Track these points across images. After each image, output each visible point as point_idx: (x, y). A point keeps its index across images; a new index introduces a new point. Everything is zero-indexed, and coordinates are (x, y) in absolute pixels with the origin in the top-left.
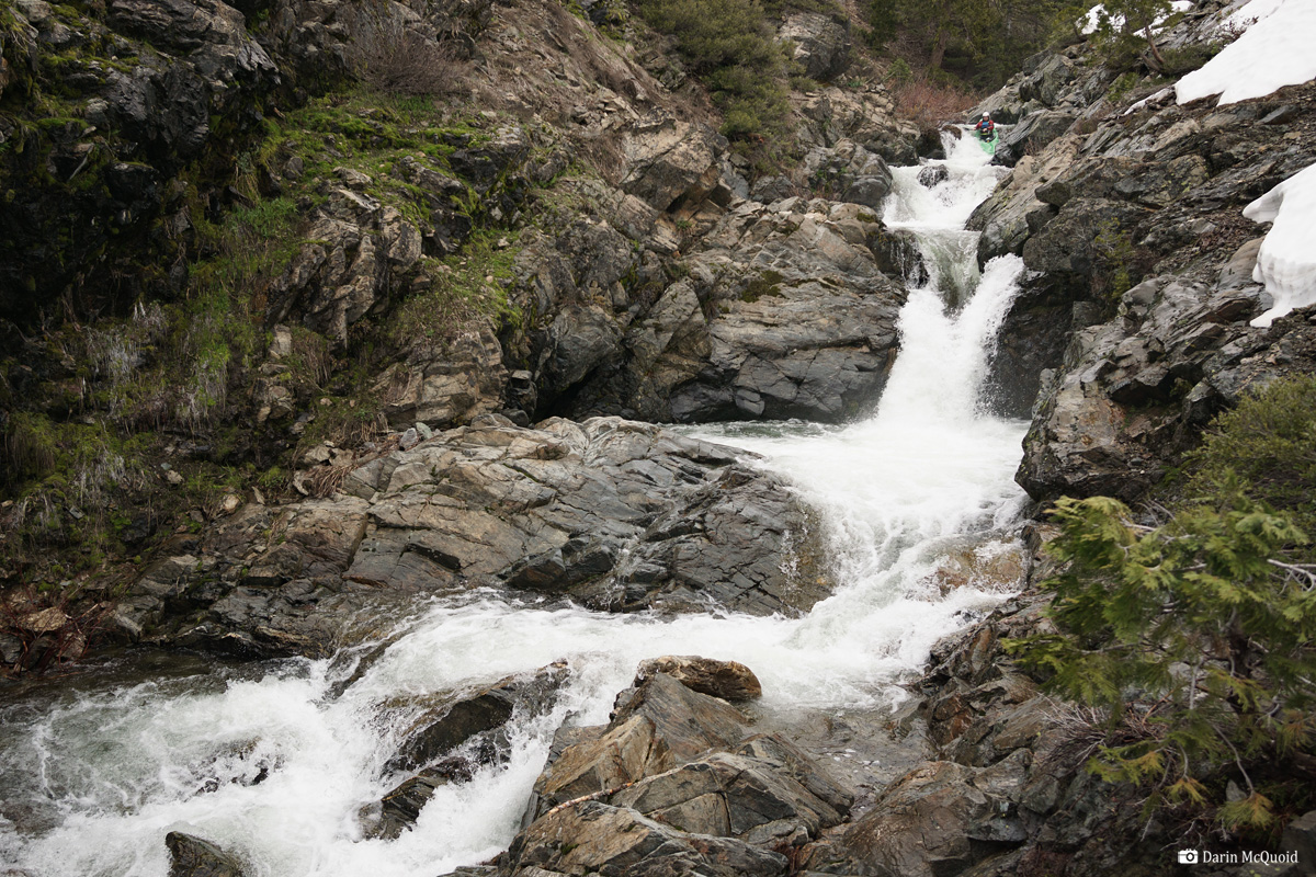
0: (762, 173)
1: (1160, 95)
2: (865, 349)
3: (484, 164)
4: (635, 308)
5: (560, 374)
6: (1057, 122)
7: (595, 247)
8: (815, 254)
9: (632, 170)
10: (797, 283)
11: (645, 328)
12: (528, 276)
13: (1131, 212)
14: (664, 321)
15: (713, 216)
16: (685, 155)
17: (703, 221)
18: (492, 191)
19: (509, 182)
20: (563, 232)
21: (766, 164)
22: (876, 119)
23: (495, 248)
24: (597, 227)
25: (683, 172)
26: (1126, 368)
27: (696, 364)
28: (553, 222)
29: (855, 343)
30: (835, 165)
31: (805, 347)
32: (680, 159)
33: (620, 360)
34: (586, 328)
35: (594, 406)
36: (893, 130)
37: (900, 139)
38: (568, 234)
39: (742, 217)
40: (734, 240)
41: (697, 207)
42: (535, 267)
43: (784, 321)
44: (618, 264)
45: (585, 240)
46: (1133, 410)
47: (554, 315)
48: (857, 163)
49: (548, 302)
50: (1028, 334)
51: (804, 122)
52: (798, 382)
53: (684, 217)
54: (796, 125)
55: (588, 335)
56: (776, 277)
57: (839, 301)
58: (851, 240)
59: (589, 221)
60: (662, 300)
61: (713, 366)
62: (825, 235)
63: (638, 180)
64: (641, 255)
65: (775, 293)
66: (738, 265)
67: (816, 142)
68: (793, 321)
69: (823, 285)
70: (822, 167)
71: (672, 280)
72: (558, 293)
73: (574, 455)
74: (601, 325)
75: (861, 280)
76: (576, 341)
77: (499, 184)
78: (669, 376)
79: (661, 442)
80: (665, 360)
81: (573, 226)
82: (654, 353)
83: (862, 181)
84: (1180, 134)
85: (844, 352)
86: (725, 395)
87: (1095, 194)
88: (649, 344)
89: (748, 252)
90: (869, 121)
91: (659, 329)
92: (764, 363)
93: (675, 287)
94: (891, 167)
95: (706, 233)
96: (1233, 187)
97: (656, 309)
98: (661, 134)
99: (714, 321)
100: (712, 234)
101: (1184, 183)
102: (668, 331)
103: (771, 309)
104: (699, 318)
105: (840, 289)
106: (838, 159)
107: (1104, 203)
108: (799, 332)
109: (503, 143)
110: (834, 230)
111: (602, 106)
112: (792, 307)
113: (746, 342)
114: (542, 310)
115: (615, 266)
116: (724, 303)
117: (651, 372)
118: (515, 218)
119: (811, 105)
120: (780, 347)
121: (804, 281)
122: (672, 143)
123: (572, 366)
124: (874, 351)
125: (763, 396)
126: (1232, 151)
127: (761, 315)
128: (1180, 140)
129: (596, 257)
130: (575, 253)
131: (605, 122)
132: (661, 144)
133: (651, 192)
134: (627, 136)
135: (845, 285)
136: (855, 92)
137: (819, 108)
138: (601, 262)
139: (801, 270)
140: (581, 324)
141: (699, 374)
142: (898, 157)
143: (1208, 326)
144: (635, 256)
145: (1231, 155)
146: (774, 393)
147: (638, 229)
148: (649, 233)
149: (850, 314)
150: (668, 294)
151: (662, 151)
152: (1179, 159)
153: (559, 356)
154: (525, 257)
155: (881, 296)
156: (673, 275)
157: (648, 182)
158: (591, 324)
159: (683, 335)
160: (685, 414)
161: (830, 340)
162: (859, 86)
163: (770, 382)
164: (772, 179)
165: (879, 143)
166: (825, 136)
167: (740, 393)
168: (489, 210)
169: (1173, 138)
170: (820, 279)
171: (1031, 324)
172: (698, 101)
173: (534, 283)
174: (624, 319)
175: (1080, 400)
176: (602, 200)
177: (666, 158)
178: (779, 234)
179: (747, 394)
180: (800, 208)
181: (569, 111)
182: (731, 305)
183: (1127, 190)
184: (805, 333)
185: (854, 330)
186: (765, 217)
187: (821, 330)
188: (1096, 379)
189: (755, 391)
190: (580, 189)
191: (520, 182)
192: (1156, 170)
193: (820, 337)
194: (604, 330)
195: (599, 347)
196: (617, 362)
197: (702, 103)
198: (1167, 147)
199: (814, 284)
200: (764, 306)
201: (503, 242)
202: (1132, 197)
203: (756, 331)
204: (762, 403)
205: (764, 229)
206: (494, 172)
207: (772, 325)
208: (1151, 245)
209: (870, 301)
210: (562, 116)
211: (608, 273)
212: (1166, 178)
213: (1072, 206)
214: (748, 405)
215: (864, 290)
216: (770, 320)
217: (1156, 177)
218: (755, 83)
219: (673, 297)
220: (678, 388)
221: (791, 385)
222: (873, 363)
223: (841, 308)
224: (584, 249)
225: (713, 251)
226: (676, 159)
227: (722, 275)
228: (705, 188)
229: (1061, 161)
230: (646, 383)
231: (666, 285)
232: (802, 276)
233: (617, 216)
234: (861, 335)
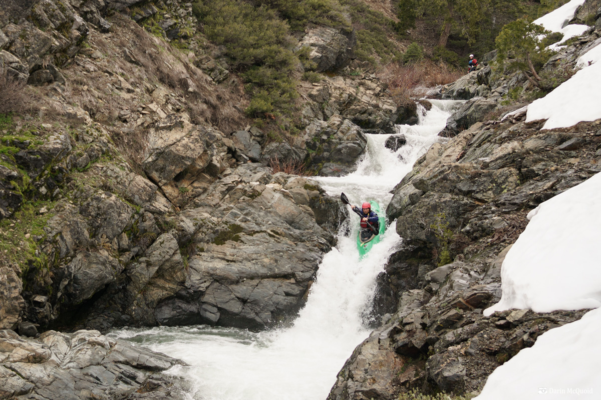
0: (271, 140)
1: (517, 113)
2: (292, 280)
3: (36, 160)
4: (136, 249)
5: (75, 294)
6: (485, 107)
7: (105, 213)
8: (270, 212)
9: (151, 154)
10: (252, 233)
11: (140, 263)
12: (54, 233)
13: (466, 204)
14: (153, 259)
15: (205, 185)
16: (186, 146)
17: (197, 188)
18: (41, 176)
19: (53, 170)
20: (85, 203)
21: (275, 133)
22: (365, 99)
23: (37, 214)
24: (108, 201)
25: (183, 158)
26: (409, 331)
27: (175, 287)
28: (80, 197)
29: (286, 276)
30: (327, 133)
31: (252, 277)
32: (182, 149)
33: (123, 283)
34: (94, 266)
35: (103, 312)
36: (376, 106)
37: (381, 113)
38: (88, 204)
39: (225, 185)
40: (217, 201)
41: (195, 178)
42: (59, 228)
43: (240, 259)
44: (120, 224)
45: (99, 208)
46: (410, 360)
47: (72, 257)
48: (342, 132)
49: (67, 249)
50: (404, 277)
51: (308, 104)
52: (244, 301)
53: (185, 184)
54: (302, 106)
55: (94, 271)
56: (238, 229)
57: (279, 247)
58: (298, 203)
59: (103, 196)
60: (154, 244)
61: (186, 288)
62: (279, 199)
63: (154, 161)
64: (142, 216)
65: (237, 239)
66: (215, 219)
67: (316, 116)
68: (246, 259)
69: (270, 235)
70: (317, 135)
71: (164, 231)
72: (76, 244)
73: (53, 361)
74: (104, 264)
75: (297, 232)
76: (86, 274)
77: (46, 172)
78: (156, 294)
79: (113, 354)
80: (155, 283)
81: (92, 199)
82: (145, 279)
83: (344, 145)
84: (505, 152)
85: (278, 282)
86: (193, 308)
87: (444, 190)
88: (141, 274)
89: (224, 210)
90: (359, 101)
91: (149, 264)
92: (223, 287)
93: (164, 236)
94: (367, 135)
95: (199, 195)
96: (526, 196)
97: (149, 251)
98: (173, 131)
99: (193, 257)
100: (203, 197)
101: (503, 187)
102: (155, 266)
103: (232, 250)
104: (178, 257)
105: (282, 238)
106: (329, 129)
107: (448, 197)
108: (249, 267)
109: (50, 146)
110: (286, 195)
111: (140, 109)
112: (247, 249)
113: (212, 272)
114: (63, 255)
115: (117, 225)
116: (201, 245)
117: (144, 291)
118: (55, 193)
119: (314, 92)
120: (234, 277)
121: (257, 232)
122: (178, 137)
123: (84, 290)
124: (298, 283)
125: (220, 309)
126: (534, 168)
127: (225, 254)
128: (505, 156)
129: (105, 219)
130: (92, 216)
131: (139, 122)
132: (171, 138)
133: (162, 168)
134: (152, 131)
135: (285, 235)
136: (353, 80)
137: (320, 94)
138: (109, 223)
139: (257, 224)
140: (90, 263)
141: (177, 293)
142: (378, 125)
143: (453, 312)
144: (136, 216)
145: (533, 171)
146: (227, 308)
147: (141, 199)
148: (149, 201)
149: (285, 256)
150: (159, 241)
151: (171, 143)
152: (501, 170)
153: (74, 283)
154: (54, 221)
155: (308, 244)
156: (163, 227)
157: (161, 163)
158: (97, 263)
159: (166, 268)
160: (165, 319)
161: (269, 273)
162: (358, 75)
163: (225, 300)
164: (277, 144)
165: (365, 115)
166: (323, 112)
167: (204, 306)
168: (38, 188)
169: (501, 154)
170: (269, 231)
171: (406, 270)
172: (235, 90)
173: (58, 238)
174: (125, 258)
175: (375, 351)
176: (119, 179)
177: (172, 148)
178: (247, 198)
179: (209, 308)
180: (265, 180)
181: (116, 114)
182: (206, 246)
183: (465, 189)
184: (253, 268)
185: (286, 268)
186: (240, 186)
187: (264, 266)
188: (389, 337)
189: (214, 306)
190: (105, 172)
191: (61, 170)
192: (485, 176)
193: (263, 271)
194: (106, 267)
195: (101, 278)
196: (121, 284)
197: (238, 91)
198: (497, 160)
199: (264, 234)
200: (228, 249)
201: (43, 210)
202: (468, 194)
203: (219, 265)
204: (218, 314)
205: (237, 194)
206: (42, 165)
207: (232, 261)
208: (468, 232)
209: (301, 248)
210: (110, 118)
211: (113, 230)
212: (492, 182)
213: (428, 197)
214: (209, 315)
215: (298, 239)
216: (230, 258)
217: (485, 181)
218: (276, 79)
219: (162, 243)
220: (161, 302)
221: (239, 303)
222: (296, 290)
223: (279, 252)
224: (98, 214)
225: (200, 208)
226: (179, 149)
227: (201, 226)
228: (198, 167)
229: (453, 151)
230: (140, 298)
231: (159, 234)
232: (257, 228)
233: (128, 190)
234: (290, 271)
